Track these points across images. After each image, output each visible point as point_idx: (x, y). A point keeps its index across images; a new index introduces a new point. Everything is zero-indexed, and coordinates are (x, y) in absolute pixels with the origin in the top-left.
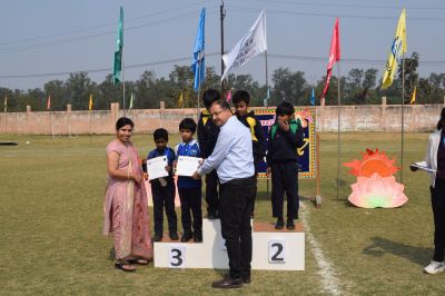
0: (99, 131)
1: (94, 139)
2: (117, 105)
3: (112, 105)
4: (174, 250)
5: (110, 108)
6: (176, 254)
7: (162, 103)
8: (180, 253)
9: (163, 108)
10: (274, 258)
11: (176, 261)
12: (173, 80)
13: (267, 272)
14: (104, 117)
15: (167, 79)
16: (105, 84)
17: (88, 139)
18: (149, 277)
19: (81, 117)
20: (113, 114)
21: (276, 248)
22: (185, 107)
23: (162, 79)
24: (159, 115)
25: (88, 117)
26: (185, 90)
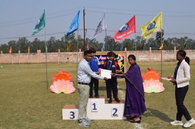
0: (32, 62)
1: (30, 65)
2: (40, 51)
3: (38, 51)
4: (71, 112)
5: (37, 52)
6: (72, 114)
7: (59, 50)
8: (74, 113)
9: (59, 52)
10: (114, 115)
11: (72, 117)
12: (63, 40)
13: (111, 120)
14: (34, 56)
15: (60, 40)
16: (34, 42)
17: (27, 65)
18: (61, 124)
19: (25, 56)
20: (38, 55)
21: (115, 111)
22: (69, 52)
23: (58, 40)
24: (57, 55)
25: (28, 56)
26: (69, 45)
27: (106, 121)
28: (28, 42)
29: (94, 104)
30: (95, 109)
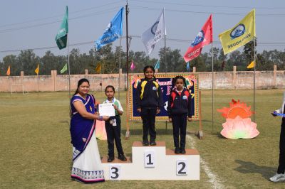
0: (43, 89)
1: (41, 96)
2: (56, 71)
3: (52, 72)
5: (50, 74)
7: (87, 71)
8: (117, 170)
9: (87, 74)
10: (180, 172)
11: (114, 175)
12: (92, 54)
13: (175, 181)
14: (46, 80)
15: (88, 54)
16: (45, 57)
17: (36, 95)
19: (31, 80)
20: (52, 78)
21: (181, 166)
22: (102, 73)
23: (85, 54)
25: (36, 80)
26: (102, 62)
27: (167, 182)
28: (36, 57)
29: (149, 156)
30: (150, 163)
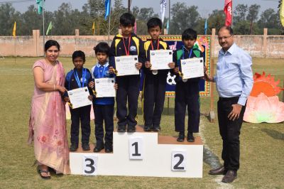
0: (22, 54)
1: (18, 61)
2: (38, 31)
3: (34, 31)
4: (87, 160)
5: (31, 34)
6: (89, 163)
7: (77, 31)
9: (77, 35)
10: (176, 167)
11: (89, 169)
12: (85, 11)
13: (169, 179)
14: (27, 42)
15: (81, 10)
16: (27, 13)
17: (11, 61)
18: (65, 183)
19: (7, 41)
20: (34, 39)
21: (178, 159)
22: (97, 34)
23: (76, 10)
24: (74, 41)
25: (13, 42)
26: (97, 19)
27: (159, 179)
28: (15, 13)
29: (136, 144)
30: (137, 154)
